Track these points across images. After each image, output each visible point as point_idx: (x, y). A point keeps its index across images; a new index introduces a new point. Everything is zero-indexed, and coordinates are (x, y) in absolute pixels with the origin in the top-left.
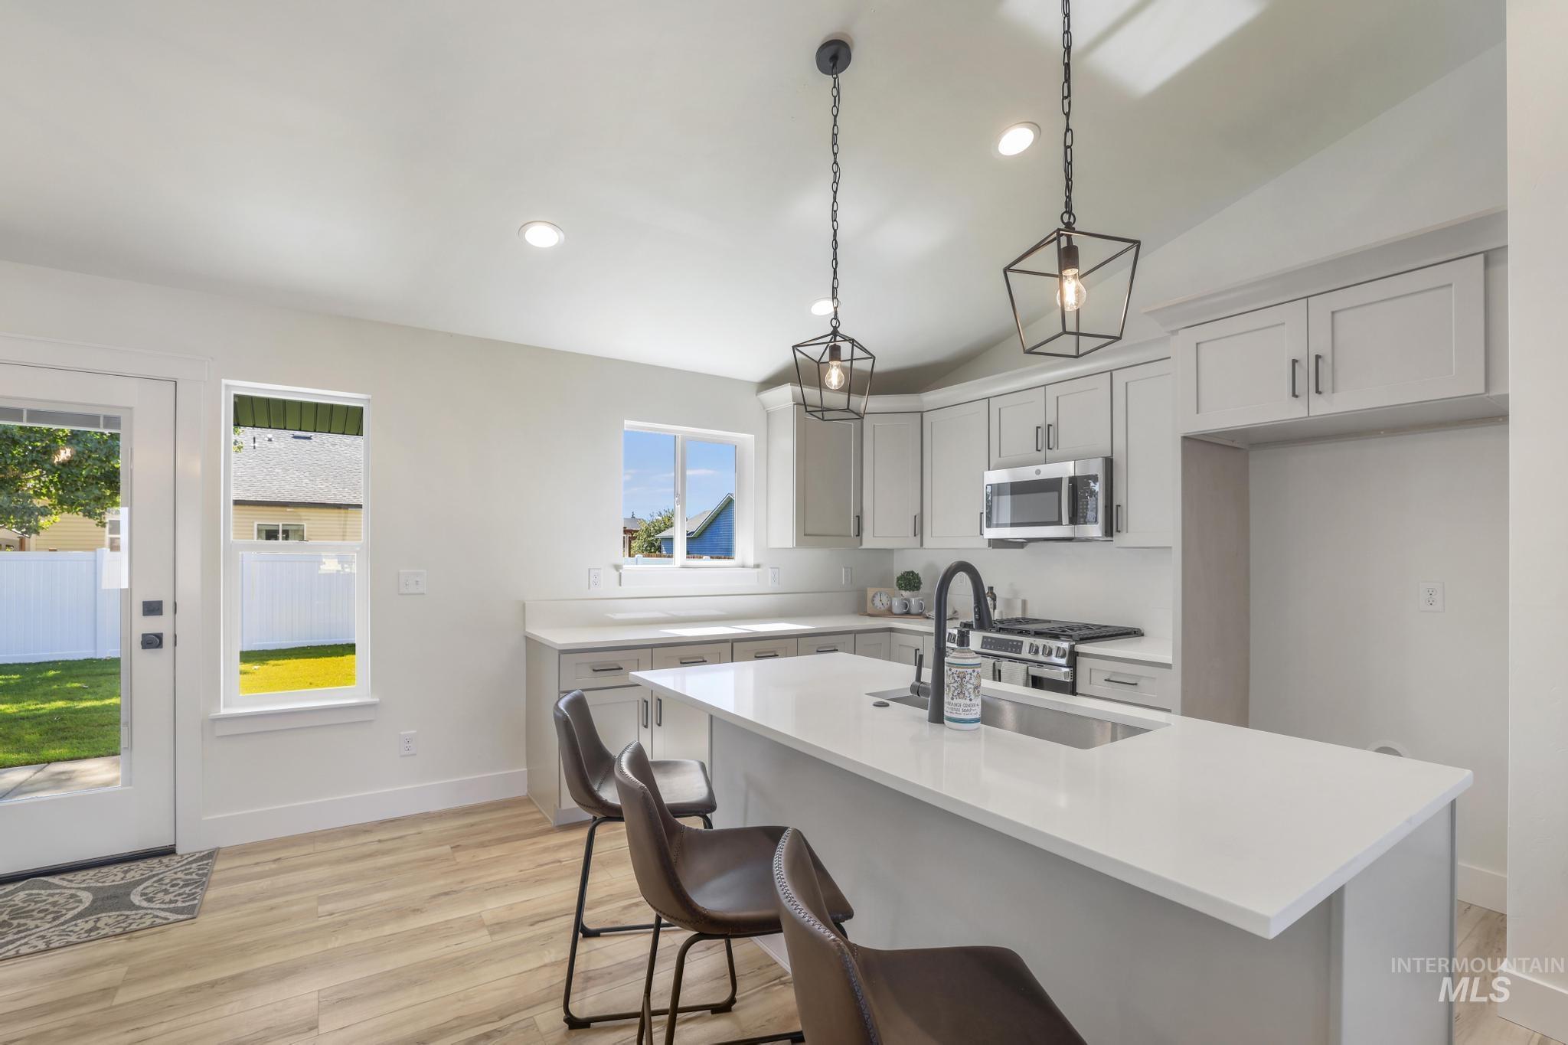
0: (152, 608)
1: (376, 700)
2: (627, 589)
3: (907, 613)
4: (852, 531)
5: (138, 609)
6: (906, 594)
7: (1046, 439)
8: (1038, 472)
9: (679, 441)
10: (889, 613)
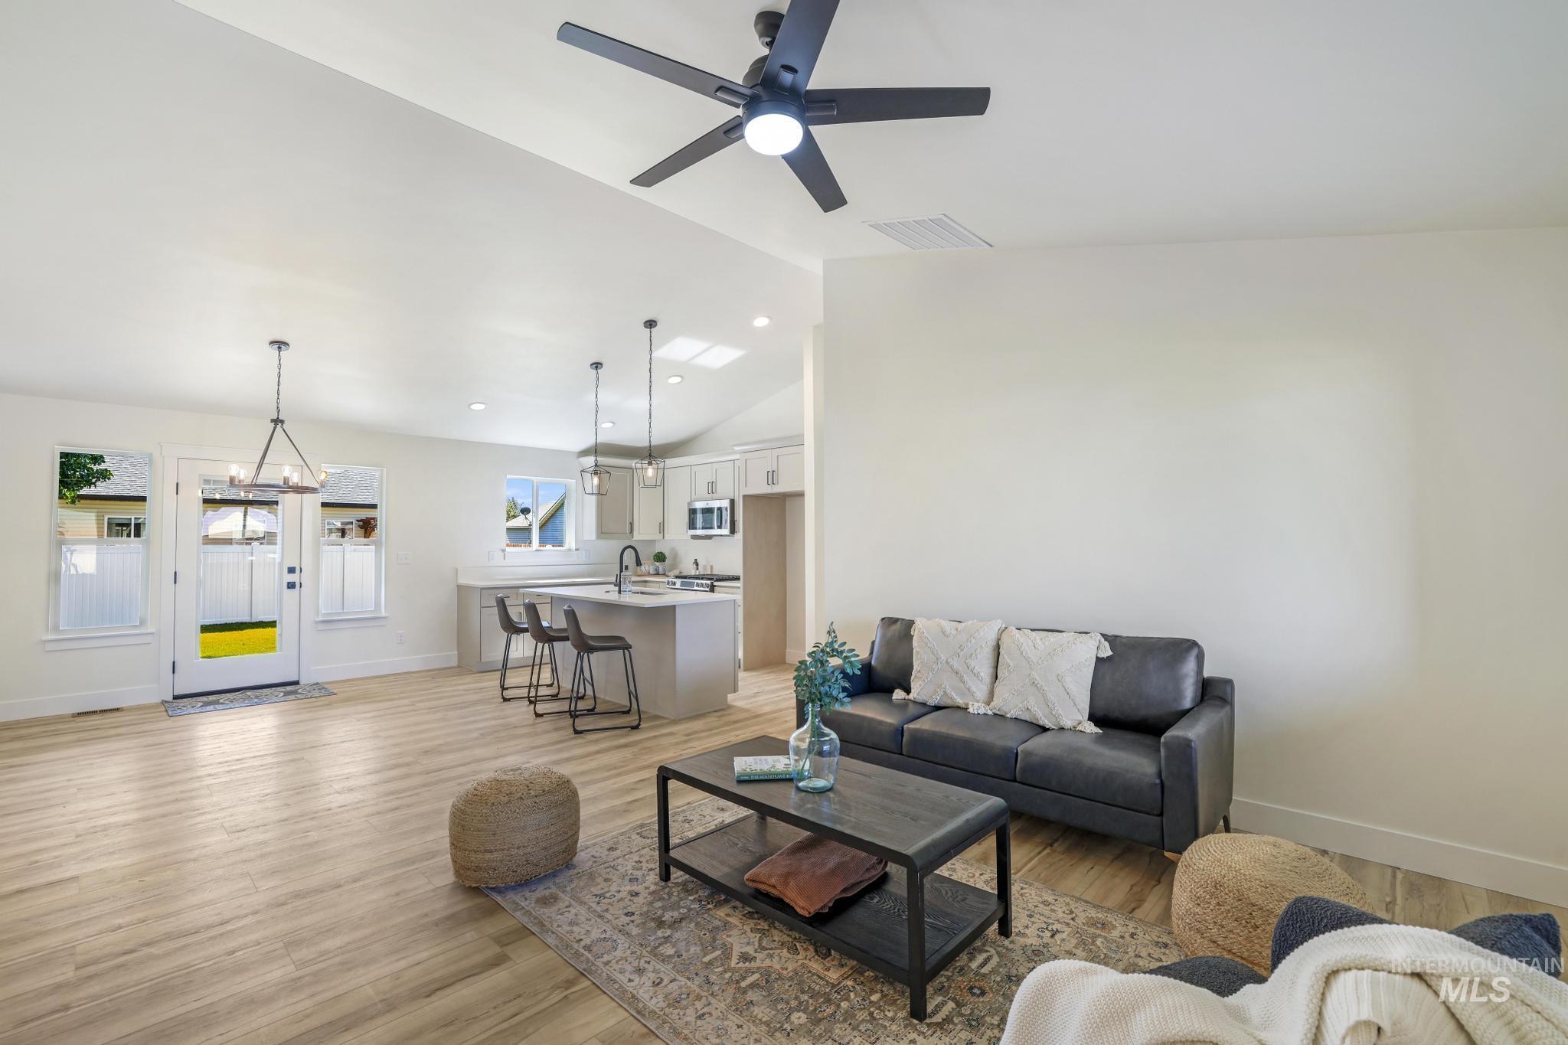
0: (292, 570)
1: (387, 615)
2: (508, 562)
3: (657, 574)
4: (628, 531)
5: (285, 571)
6: (657, 564)
7: (712, 487)
8: (707, 504)
9: (535, 483)
10: (649, 574)
